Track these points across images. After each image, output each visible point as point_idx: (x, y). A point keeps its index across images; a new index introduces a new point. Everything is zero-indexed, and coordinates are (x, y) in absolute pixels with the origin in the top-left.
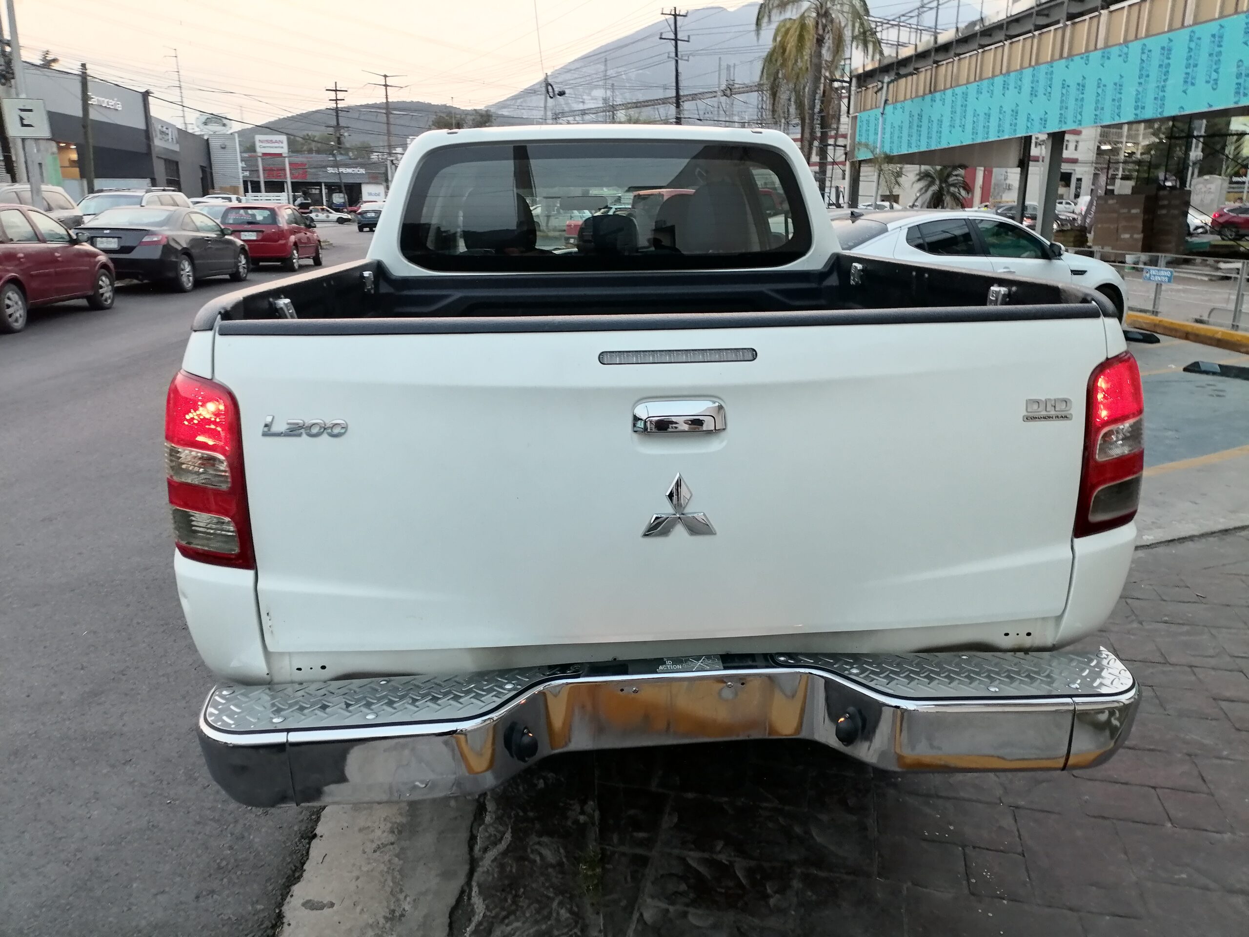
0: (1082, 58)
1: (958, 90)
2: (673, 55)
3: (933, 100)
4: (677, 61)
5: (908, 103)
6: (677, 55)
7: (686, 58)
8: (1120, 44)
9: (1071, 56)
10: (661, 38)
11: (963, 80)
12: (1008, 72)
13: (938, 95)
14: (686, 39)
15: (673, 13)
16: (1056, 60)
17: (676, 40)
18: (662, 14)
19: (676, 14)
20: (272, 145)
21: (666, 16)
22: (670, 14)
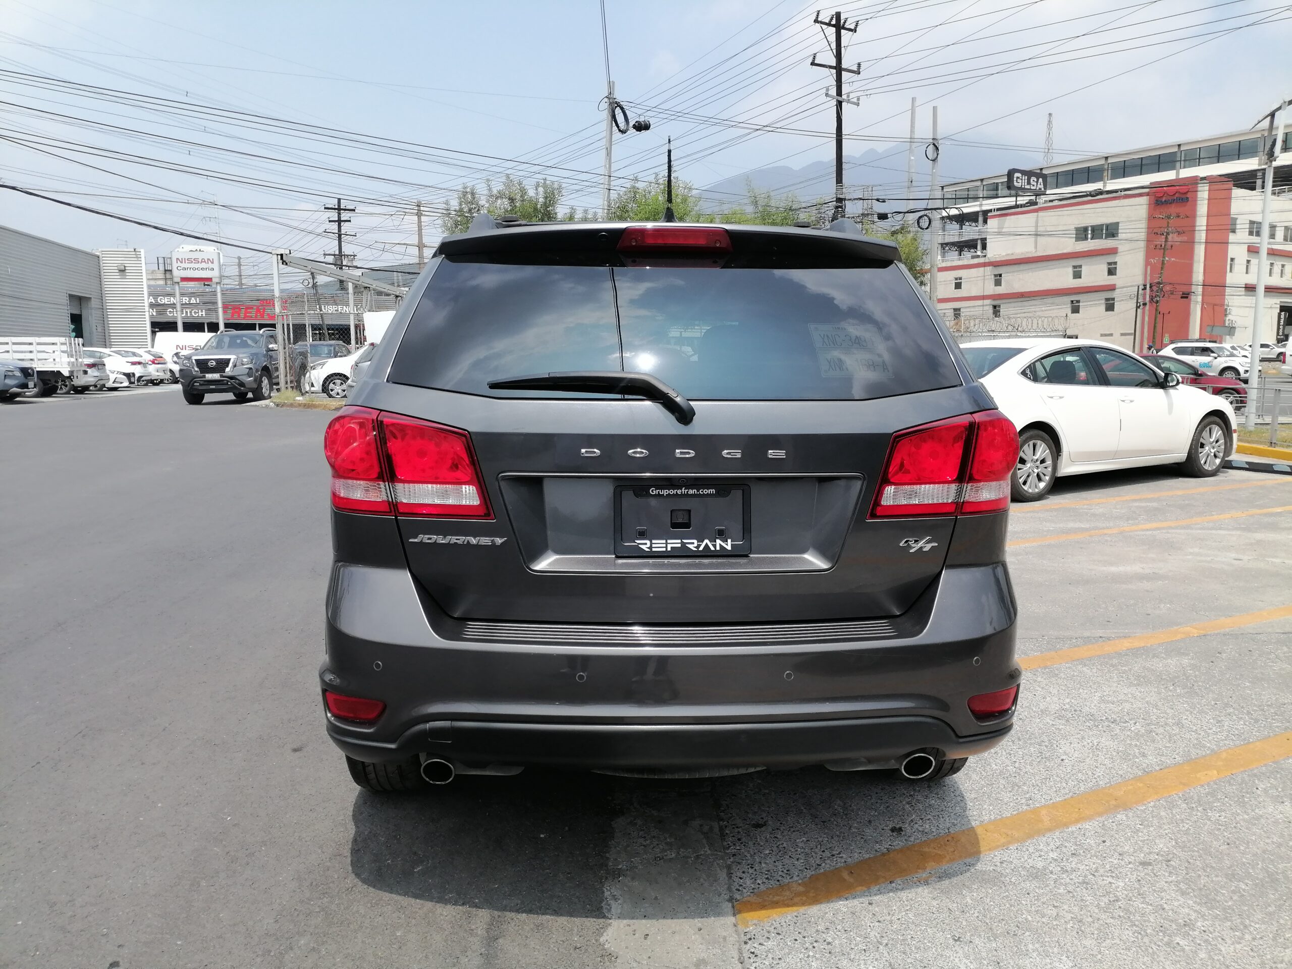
2: (833, 92)
4: (839, 104)
6: (839, 93)
7: (855, 100)
10: (813, 64)
14: (855, 68)
15: (834, 22)
17: (839, 69)
18: (816, 21)
19: (838, 24)
20: (197, 266)
21: (824, 27)
22: (829, 24)
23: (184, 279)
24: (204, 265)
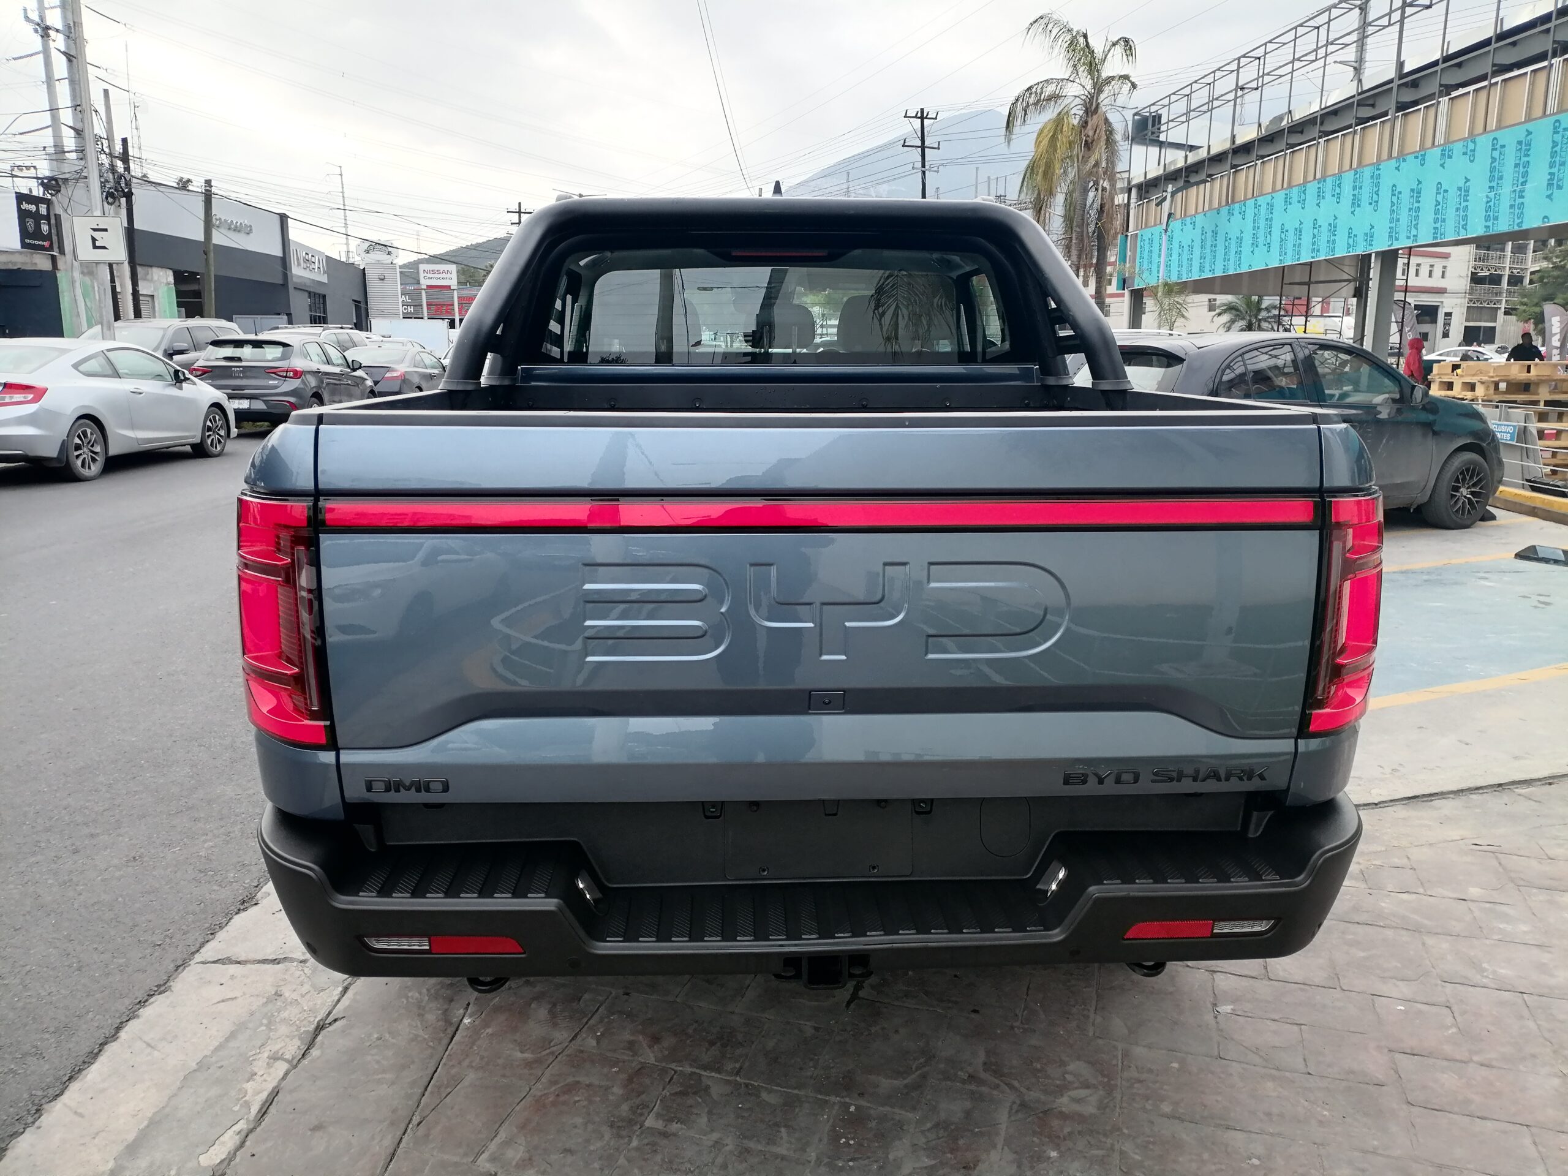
0: (1416, 157)
1: (1261, 200)
2: (919, 165)
3: (1231, 214)
4: (924, 173)
5: (1199, 218)
6: (923, 166)
7: (936, 169)
8: (1464, 139)
9: (1402, 156)
10: (904, 146)
11: (1268, 188)
12: (1324, 178)
13: (1237, 206)
14: (936, 145)
15: (919, 115)
16: (1384, 161)
17: (923, 147)
18: (906, 117)
19: (922, 116)
20: (439, 276)
21: (911, 120)
22: (916, 117)
23: (429, 287)
24: (444, 275)
